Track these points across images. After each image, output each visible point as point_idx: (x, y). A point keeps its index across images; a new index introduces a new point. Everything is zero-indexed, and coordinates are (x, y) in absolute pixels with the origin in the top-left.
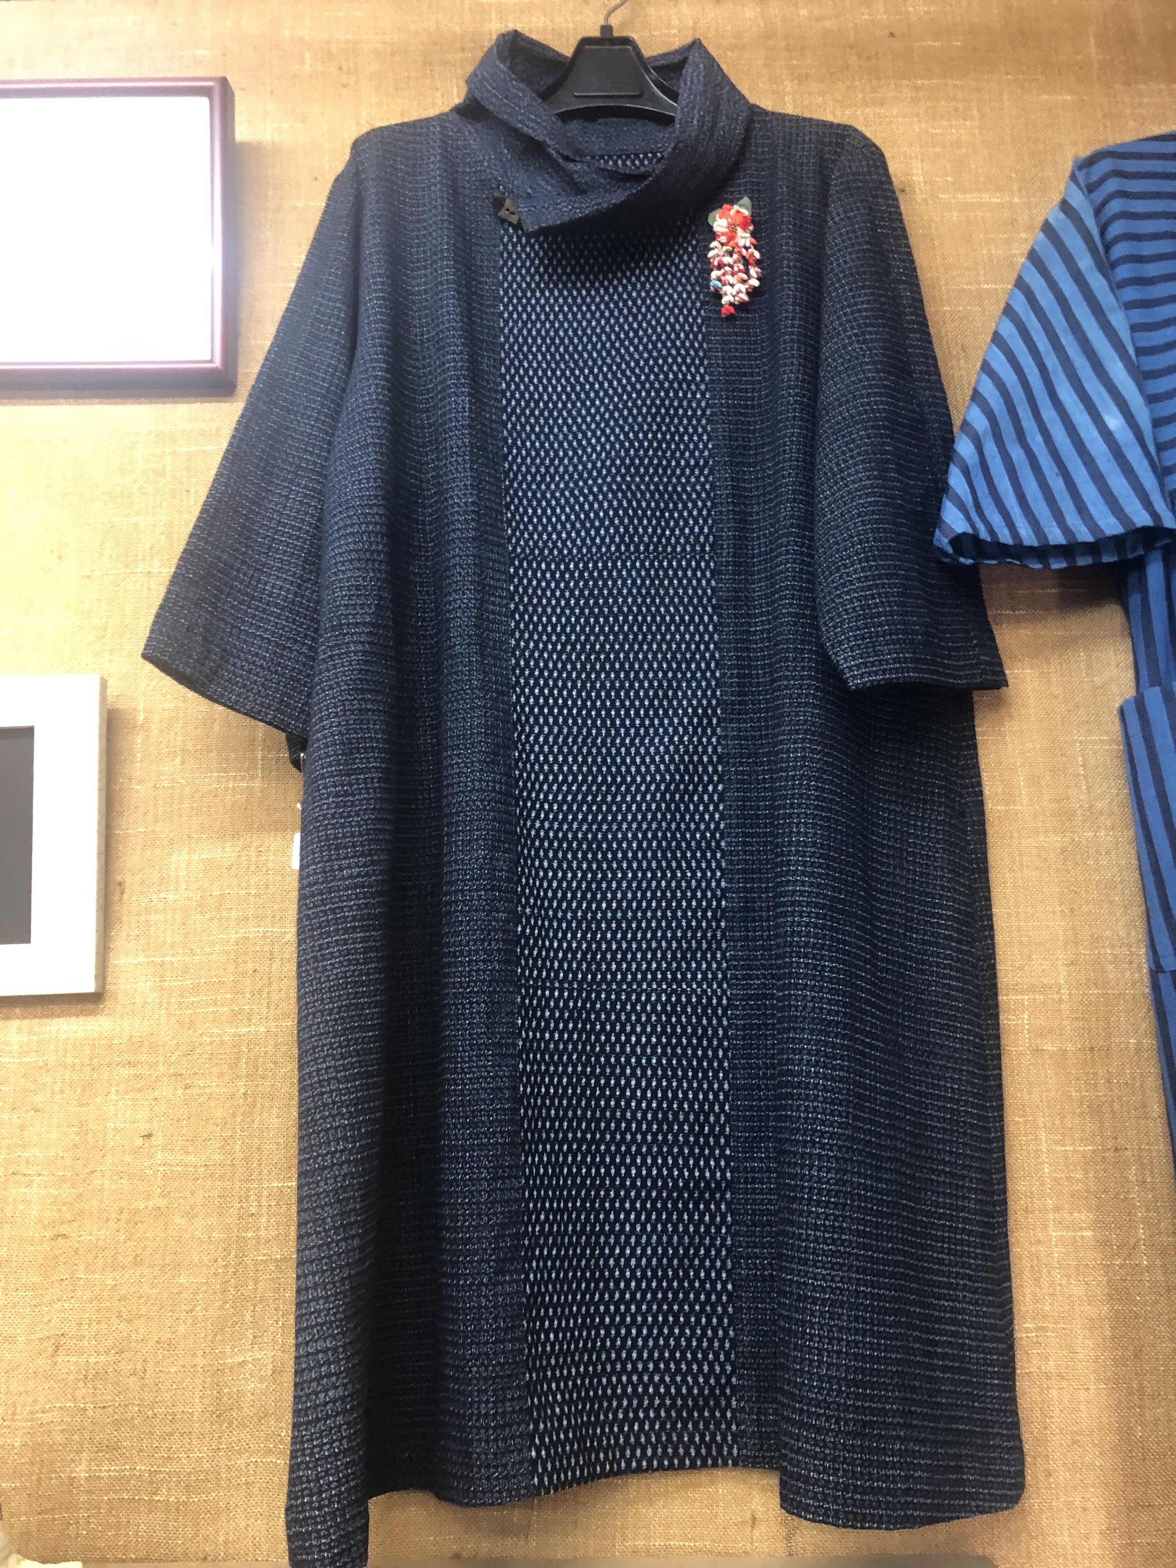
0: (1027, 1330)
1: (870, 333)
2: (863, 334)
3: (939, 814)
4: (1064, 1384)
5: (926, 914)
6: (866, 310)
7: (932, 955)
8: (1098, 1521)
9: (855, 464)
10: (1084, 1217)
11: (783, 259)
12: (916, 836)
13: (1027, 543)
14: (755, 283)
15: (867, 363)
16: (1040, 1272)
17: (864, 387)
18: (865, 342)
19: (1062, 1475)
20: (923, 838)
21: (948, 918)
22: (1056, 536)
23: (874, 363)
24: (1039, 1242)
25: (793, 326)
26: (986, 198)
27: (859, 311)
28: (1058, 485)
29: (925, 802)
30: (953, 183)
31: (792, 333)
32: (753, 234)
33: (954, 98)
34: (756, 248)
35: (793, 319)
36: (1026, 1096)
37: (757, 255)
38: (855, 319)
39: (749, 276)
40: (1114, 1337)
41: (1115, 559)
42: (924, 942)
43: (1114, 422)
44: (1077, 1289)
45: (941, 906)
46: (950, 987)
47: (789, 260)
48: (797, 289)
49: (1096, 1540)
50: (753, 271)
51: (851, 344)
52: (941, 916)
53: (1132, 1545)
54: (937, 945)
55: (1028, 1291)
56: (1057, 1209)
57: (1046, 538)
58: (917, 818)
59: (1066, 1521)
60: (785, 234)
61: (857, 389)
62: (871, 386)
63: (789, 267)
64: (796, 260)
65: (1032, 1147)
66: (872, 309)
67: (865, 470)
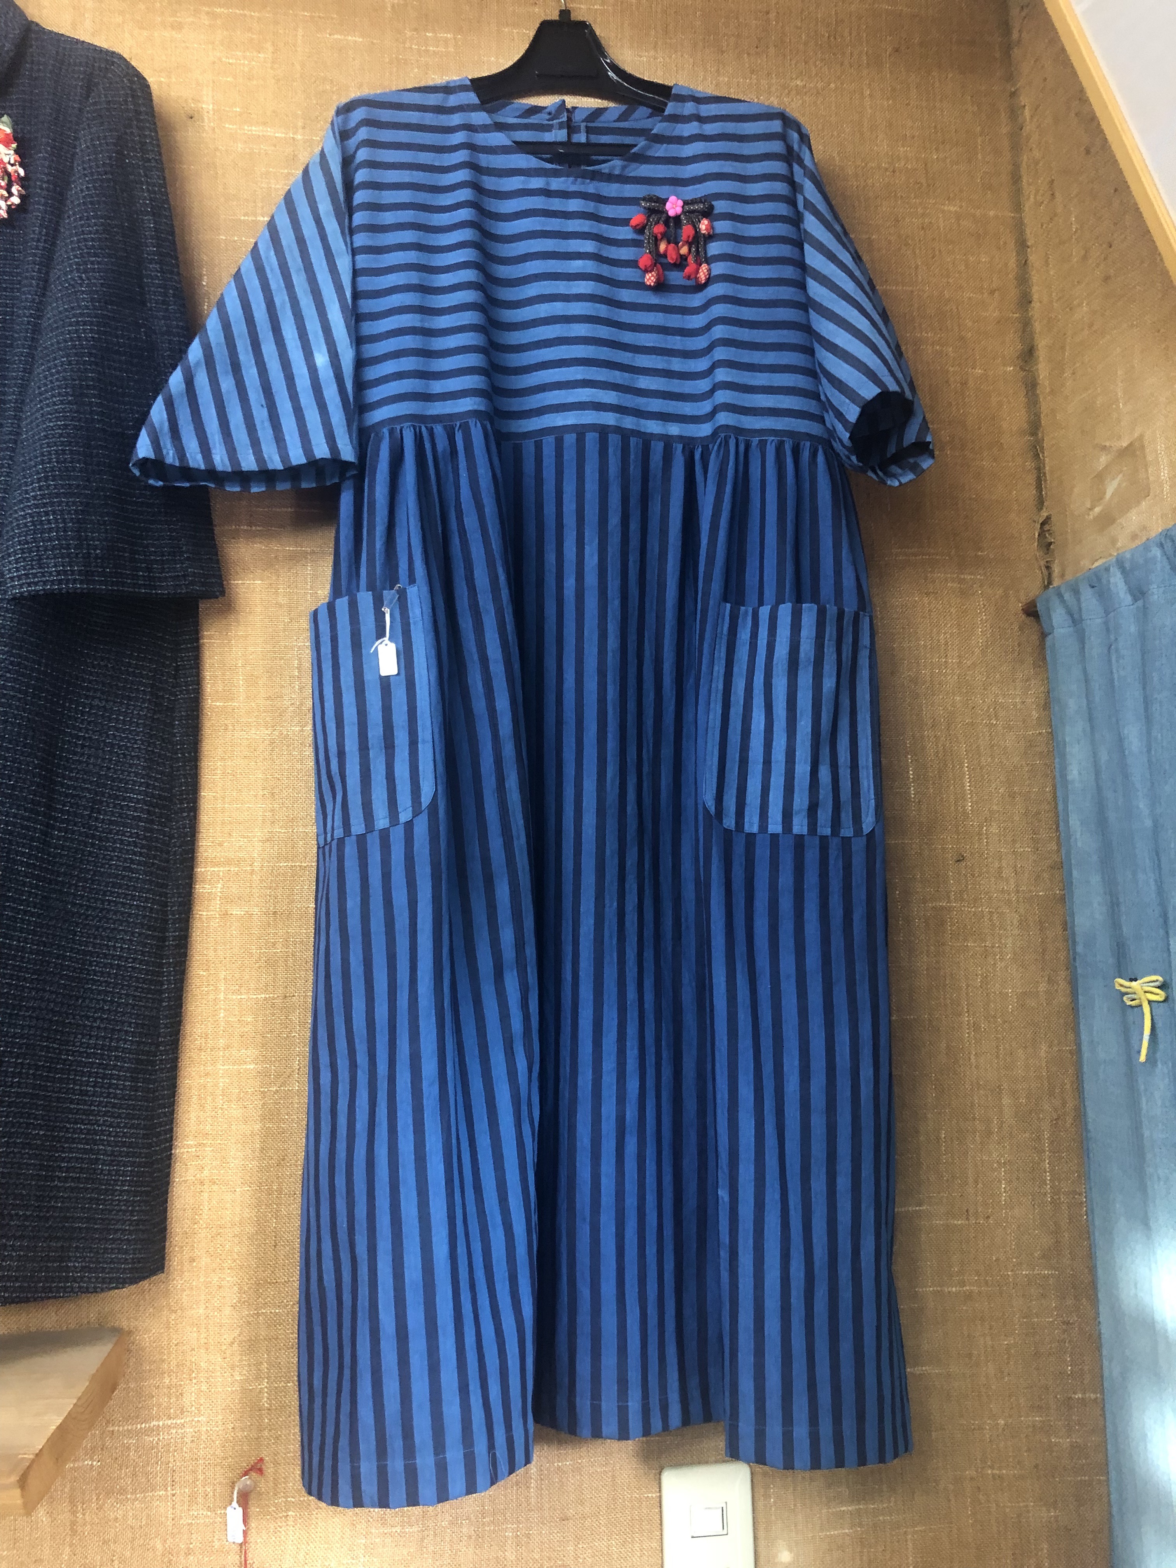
0: (189, 1146)
1: (92, 263)
2: (85, 263)
3: (142, 709)
4: (215, 1188)
5: (117, 797)
6: (93, 240)
7: (117, 834)
8: (231, 1296)
9: (53, 389)
10: (252, 1052)
11: (38, 179)
12: (117, 729)
13: (219, 467)
14: (15, 200)
15: (83, 292)
16: (205, 1099)
17: (74, 316)
18: (86, 271)
19: (205, 1260)
20: (124, 731)
21: (138, 801)
22: (248, 463)
23: (90, 292)
24: (207, 1074)
25: (37, 248)
26: (270, 132)
27: (85, 240)
28: (260, 414)
29: (130, 698)
30: (241, 114)
31: (35, 255)
32: (17, 151)
33: (250, 30)
34: (21, 165)
35: (38, 240)
36: (211, 953)
37: (22, 172)
38: (79, 248)
39: (11, 194)
40: (262, 1150)
41: (314, 485)
42: (111, 823)
43: (321, 359)
44: (235, 1111)
45: (133, 791)
46: (132, 861)
47: (42, 181)
48: (46, 212)
49: (227, 1311)
50: (15, 189)
51: (71, 271)
52: (131, 800)
53: (258, 1314)
54: (125, 825)
55: (193, 1115)
56: (227, 1047)
57: (239, 465)
58: (119, 713)
59: (203, 1297)
60: (41, 156)
61: (67, 317)
62: (82, 315)
63: (41, 188)
64: (48, 182)
65: (211, 997)
66: (100, 240)
67: (60, 394)
